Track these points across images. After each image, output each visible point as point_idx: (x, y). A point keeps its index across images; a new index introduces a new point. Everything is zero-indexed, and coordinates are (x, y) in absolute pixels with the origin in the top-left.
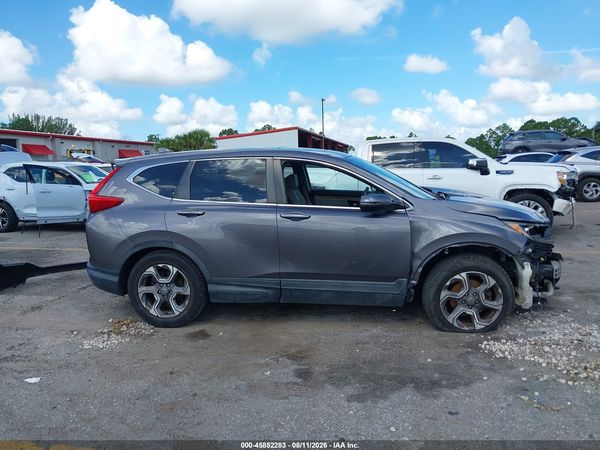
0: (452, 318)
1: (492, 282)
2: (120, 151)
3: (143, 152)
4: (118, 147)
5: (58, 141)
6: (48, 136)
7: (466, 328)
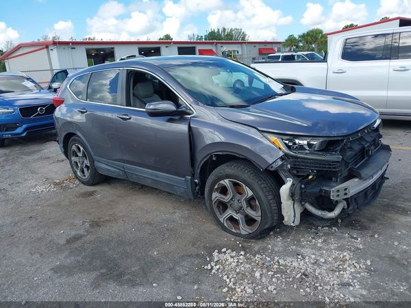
0: (223, 218)
1: (250, 193)
2: (259, 49)
3: (276, 49)
4: (258, 46)
5: (219, 45)
6: (214, 43)
7: (233, 230)
